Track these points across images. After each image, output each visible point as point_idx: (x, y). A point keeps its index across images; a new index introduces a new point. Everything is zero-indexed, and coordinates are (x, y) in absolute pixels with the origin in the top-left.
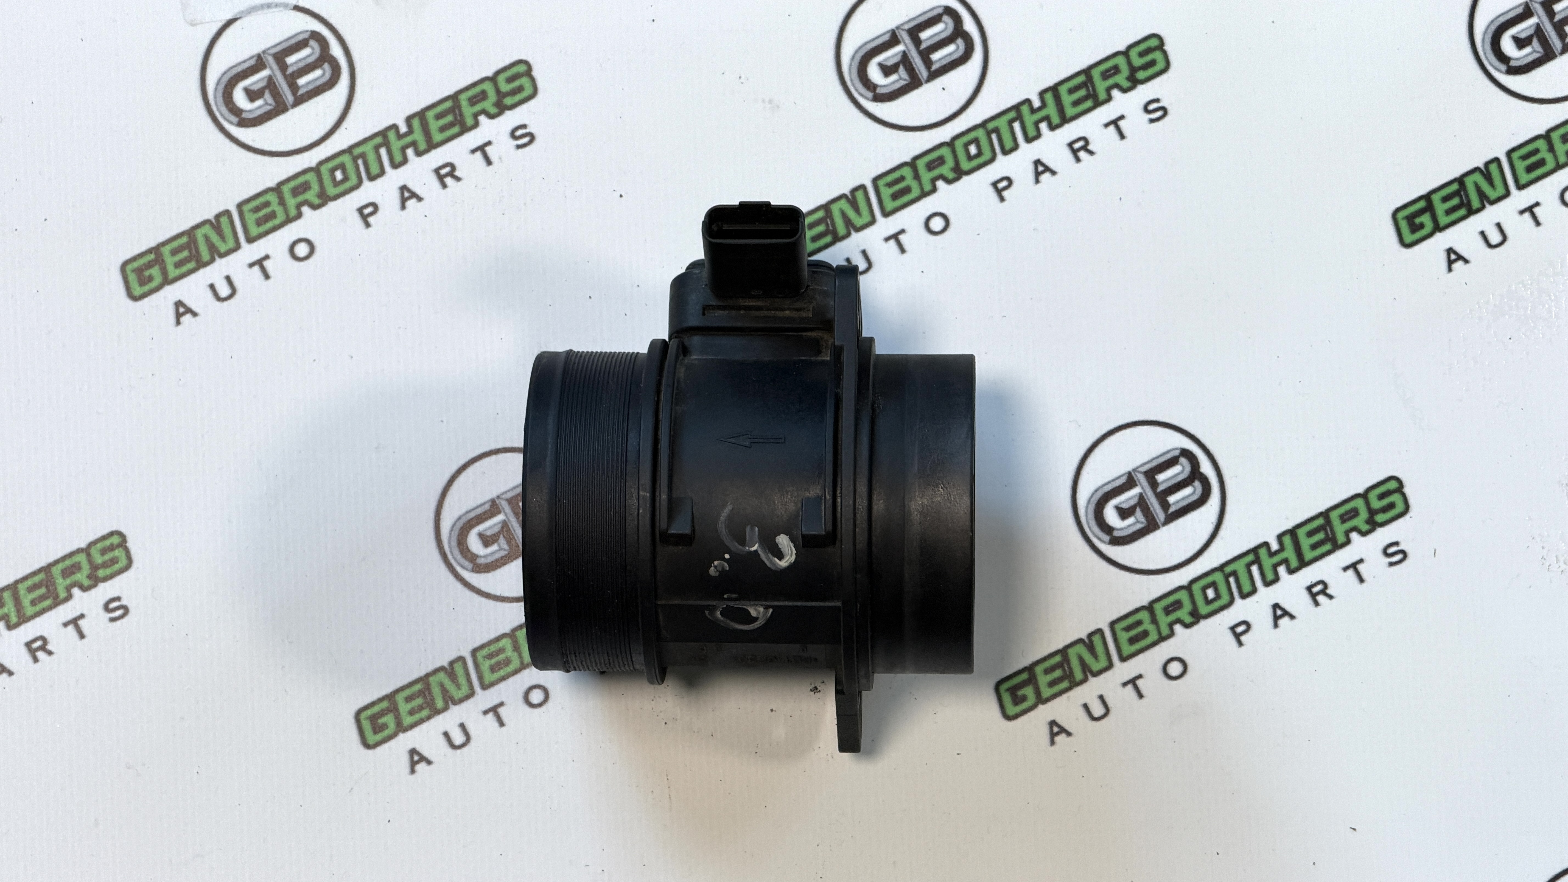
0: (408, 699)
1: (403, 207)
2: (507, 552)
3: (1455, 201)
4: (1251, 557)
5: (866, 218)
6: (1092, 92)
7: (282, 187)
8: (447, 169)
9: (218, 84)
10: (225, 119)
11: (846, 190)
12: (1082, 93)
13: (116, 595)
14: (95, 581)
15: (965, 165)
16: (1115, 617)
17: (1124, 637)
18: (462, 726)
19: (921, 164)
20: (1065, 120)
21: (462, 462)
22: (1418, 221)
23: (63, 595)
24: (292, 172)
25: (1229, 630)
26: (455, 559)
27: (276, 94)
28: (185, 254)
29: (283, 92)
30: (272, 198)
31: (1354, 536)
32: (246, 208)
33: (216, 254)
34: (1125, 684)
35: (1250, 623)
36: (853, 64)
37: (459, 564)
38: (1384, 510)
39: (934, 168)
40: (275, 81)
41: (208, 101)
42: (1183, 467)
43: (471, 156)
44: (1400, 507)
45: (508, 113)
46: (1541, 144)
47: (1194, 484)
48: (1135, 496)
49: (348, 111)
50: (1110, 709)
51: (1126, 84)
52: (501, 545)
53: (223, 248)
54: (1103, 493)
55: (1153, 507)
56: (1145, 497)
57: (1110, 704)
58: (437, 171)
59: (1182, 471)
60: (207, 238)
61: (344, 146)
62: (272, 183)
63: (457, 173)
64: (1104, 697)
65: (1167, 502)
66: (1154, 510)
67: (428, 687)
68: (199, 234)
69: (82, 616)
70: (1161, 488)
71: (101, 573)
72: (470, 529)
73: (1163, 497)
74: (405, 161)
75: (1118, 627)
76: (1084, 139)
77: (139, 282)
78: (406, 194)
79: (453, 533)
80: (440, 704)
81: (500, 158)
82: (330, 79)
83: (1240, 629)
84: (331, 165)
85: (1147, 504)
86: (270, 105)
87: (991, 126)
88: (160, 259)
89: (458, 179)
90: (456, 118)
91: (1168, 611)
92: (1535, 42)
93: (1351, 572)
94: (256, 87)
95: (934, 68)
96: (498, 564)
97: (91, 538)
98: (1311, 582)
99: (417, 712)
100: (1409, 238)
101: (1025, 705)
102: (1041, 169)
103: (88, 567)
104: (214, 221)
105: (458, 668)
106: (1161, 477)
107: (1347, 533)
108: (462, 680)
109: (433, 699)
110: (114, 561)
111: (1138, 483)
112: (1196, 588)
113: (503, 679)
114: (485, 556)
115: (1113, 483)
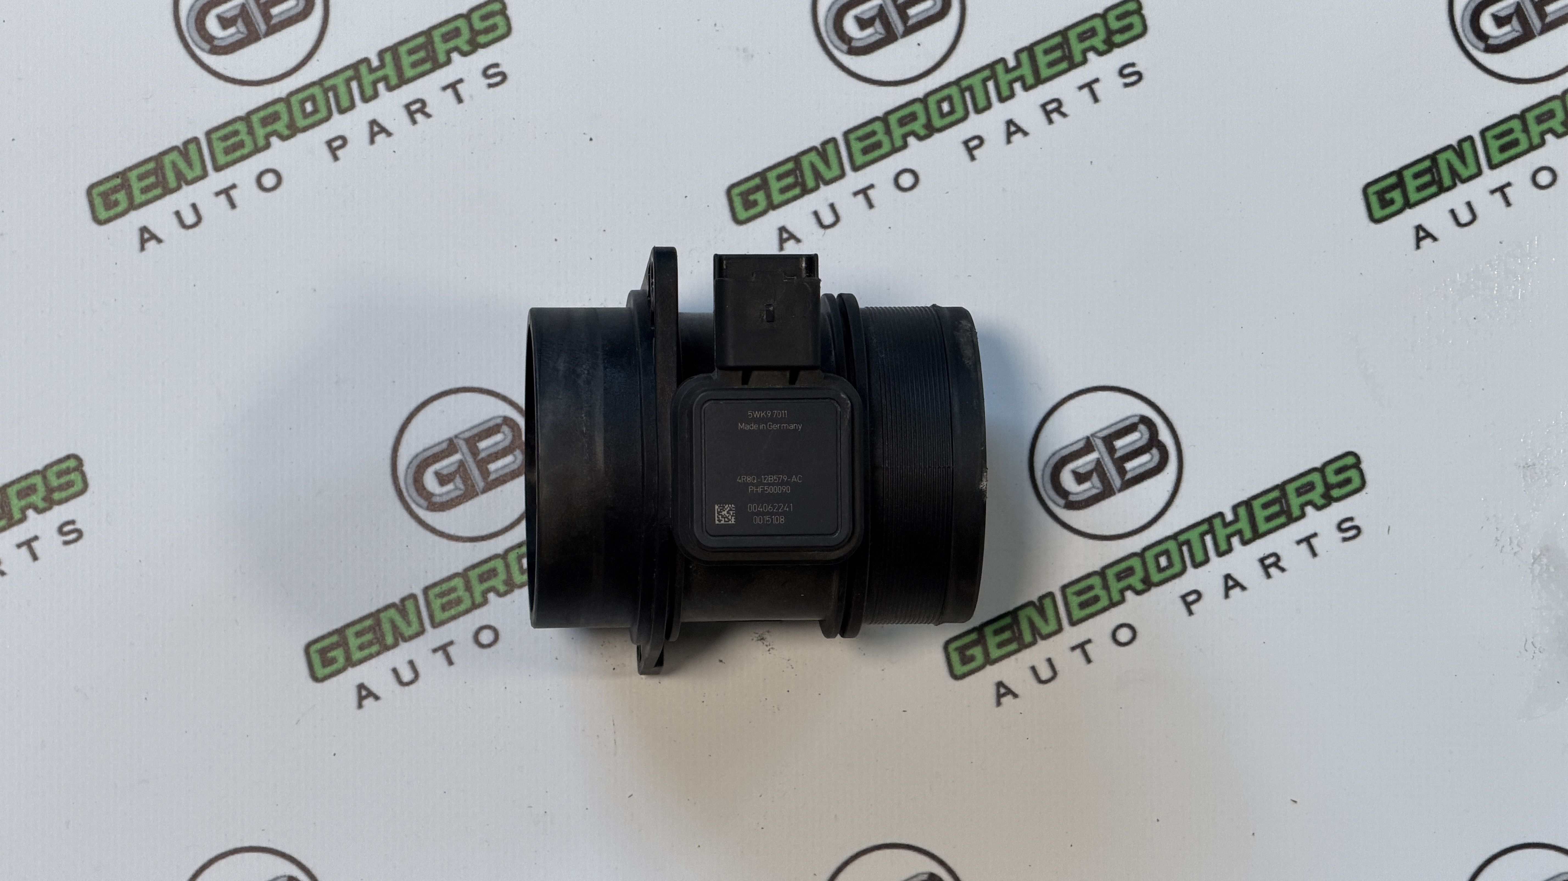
0: (358, 634)
1: (372, 141)
2: (461, 493)
3: (1427, 178)
4: (1205, 527)
5: (836, 172)
6: (1067, 54)
7: (251, 117)
8: (418, 106)
9: (190, 10)
10: (197, 45)
11: (817, 143)
12: (1058, 54)
13: (70, 518)
14: (50, 503)
15: (937, 122)
16: (1066, 581)
17: (1074, 601)
18: (411, 663)
19: (893, 119)
20: (1039, 81)
21: (421, 400)
22: (1388, 196)
23: (17, 516)
24: (261, 102)
25: (1180, 599)
26: (410, 496)
27: (249, 23)
28: (152, 179)
29: (256, 21)
30: (241, 126)
31: (1309, 510)
32: (214, 136)
33: (182, 180)
34: (1073, 649)
35: (1201, 592)
36: (829, 16)
37: (414, 501)
38: (1341, 485)
39: (906, 124)
40: (249, 9)
41: (181, 26)
42: (1142, 434)
43: (443, 93)
44: (1356, 483)
45: (481, 51)
46: (1516, 124)
47: (1151, 451)
48: (1092, 461)
49: (320, 43)
50: (1058, 672)
51: (1102, 47)
52: (457, 484)
53: (190, 176)
54: (1060, 457)
55: (1110, 474)
56: (1102, 463)
57: (1058, 667)
58: (407, 106)
59: (1141, 438)
60: (174, 165)
61: (315, 77)
62: (241, 113)
63: (427, 110)
64: (1052, 660)
65: (1124, 468)
66: (1111, 476)
67: (378, 623)
68: (167, 160)
69: (36, 538)
70: (1118, 454)
71: (56, 496)
72: (427, 468)
73: (1120, 463)
74: (376, 95)
75: (1069, 591)
76: (1057, 100)
77: (105, 206)
78: (376, 129)
79: (409, 470)
80: (390, 640)
81: (471, 97)
82: (304, 9)
83: (1191, 598)
84: (301, 96)
85: (1104, 469)
86: (242, 33)
87: (965, 83)
88: (126, 184)
89: (428, 116)
90: (428, 55)
91: (1119, 577)
92: (1515, 21)
93: (1304, 546)
94: (229, 15)
95: (911, 22)
96: (454, 504)
97: (48, 460)
98: (1264, 554)
99: (366, 648)
100: (1378, 213)
101: (973, 665)
102: (1013, 129)
103: (43, 489)
104: (182, 148)
105: (410, 605)
106: (1119, 443)
107: (1302, 507)
108: (413, 617)
109: (383, 636)
110: (70, 484)
111: (1096, 449)
112: (1149, 555)
113: (454, 618)
114: (440, 495)
115: (1071, 447)
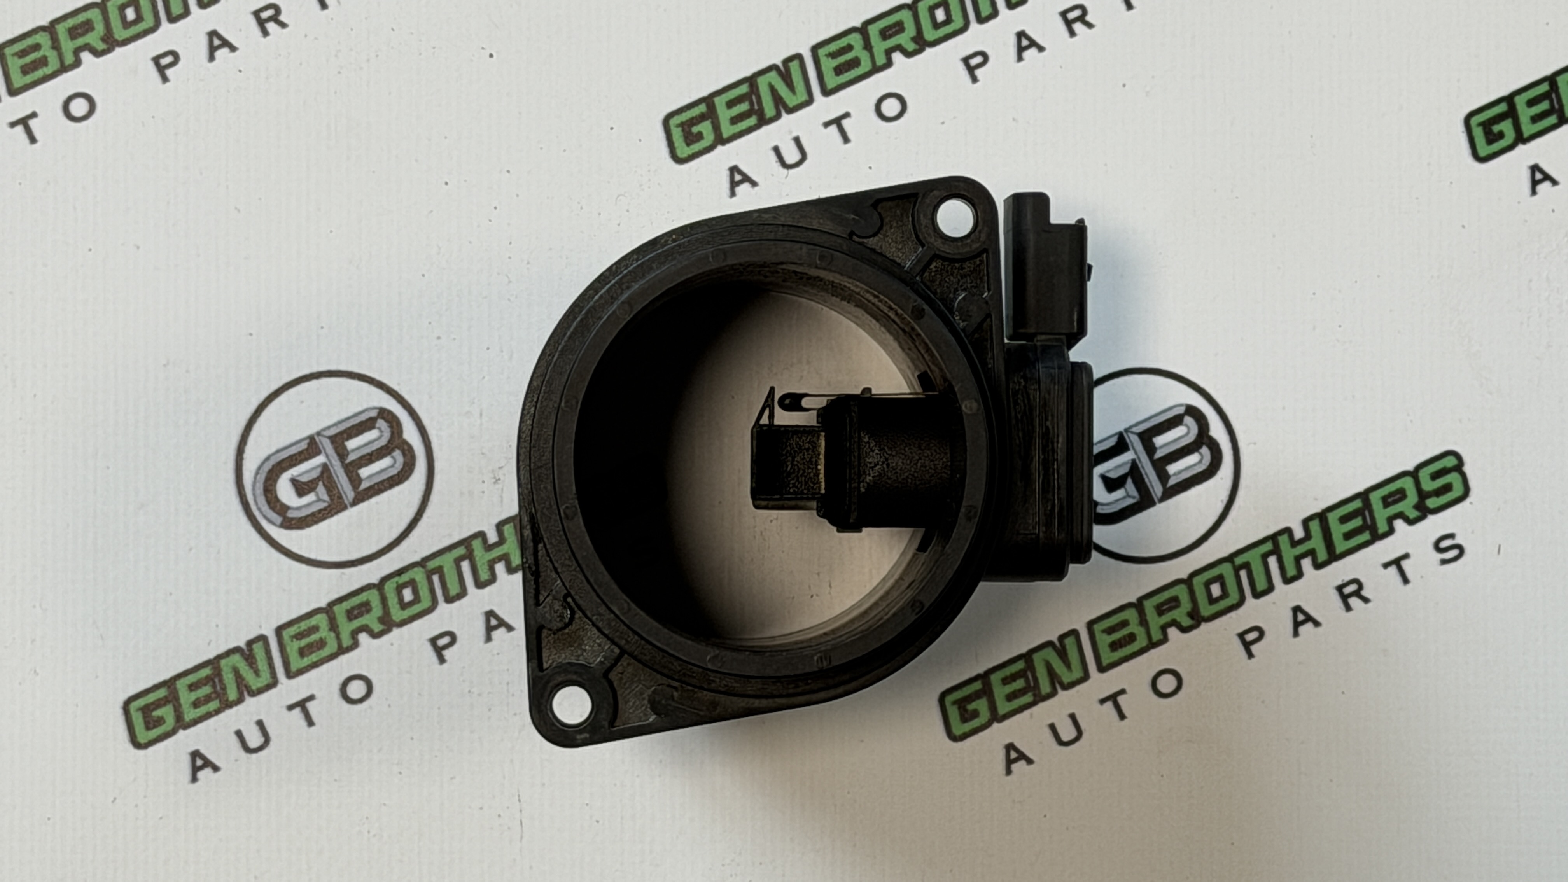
0: (192, 687)
1: (212, 58)
2: (326, 505)
3: (1544, 106)
4: (1268, 546)
5: (802, 97)
7: (56, 26)
8: (269, 12)
11: (778, 61)
15: (930, 34)
16: (1094, 615)
17: (1104, 640)
18: (260, 724)
19: (873, 31)
21: (274, 387)
22: (1496, 128)
25: (1237, 637)
26: (259, 509)
30: (43, 39)
31: (1399, 524)
32: (9, 51)
34: (1103, 701)
35: (1264, 628)
37: (265, 517)
38: (1438, 493)
39: (890, 36)
42: (1188, 428)
44: (1457, 491)
47: (1200, 451)
48: (1126, 463)
50: (1084, 731)
52: (320, 494)
55: (1148, 478)
56: (1140, 465)
57: (1083, 725)
58: (257, 13)
59: (1187, 434)
62: (45, 21)
63: (282, 18)
64: (1076, 716)
65: (1166, 472)
66: (1150, 482)
67: (218, 673)
70: (1159, 454)
72: (281, 473)
73: (1161, 466)
75: (1097, 628)
76: (1081, 7)
78: (217, 42)
79: (259, 477)
80: (232, 695)
83: (1250, 637)
85: (1141, 474)
89: (283, 25)
91: (1160, 610)
93: (1393, 570)
96: (315, 519)
98: (1343, 580)
99: (204, 704)
100: (1484, 149)
101: (975, 723)
102: (1025, 42)
105: (258, 648)
106: (1159, 441)
107: (1390, 520)
108: (262, 665)
109: (224, 689)
111: (1130, 447)
112: (1198, 581)
113: (315, 665)
114: (298, 509)
115: (1099, 445)
